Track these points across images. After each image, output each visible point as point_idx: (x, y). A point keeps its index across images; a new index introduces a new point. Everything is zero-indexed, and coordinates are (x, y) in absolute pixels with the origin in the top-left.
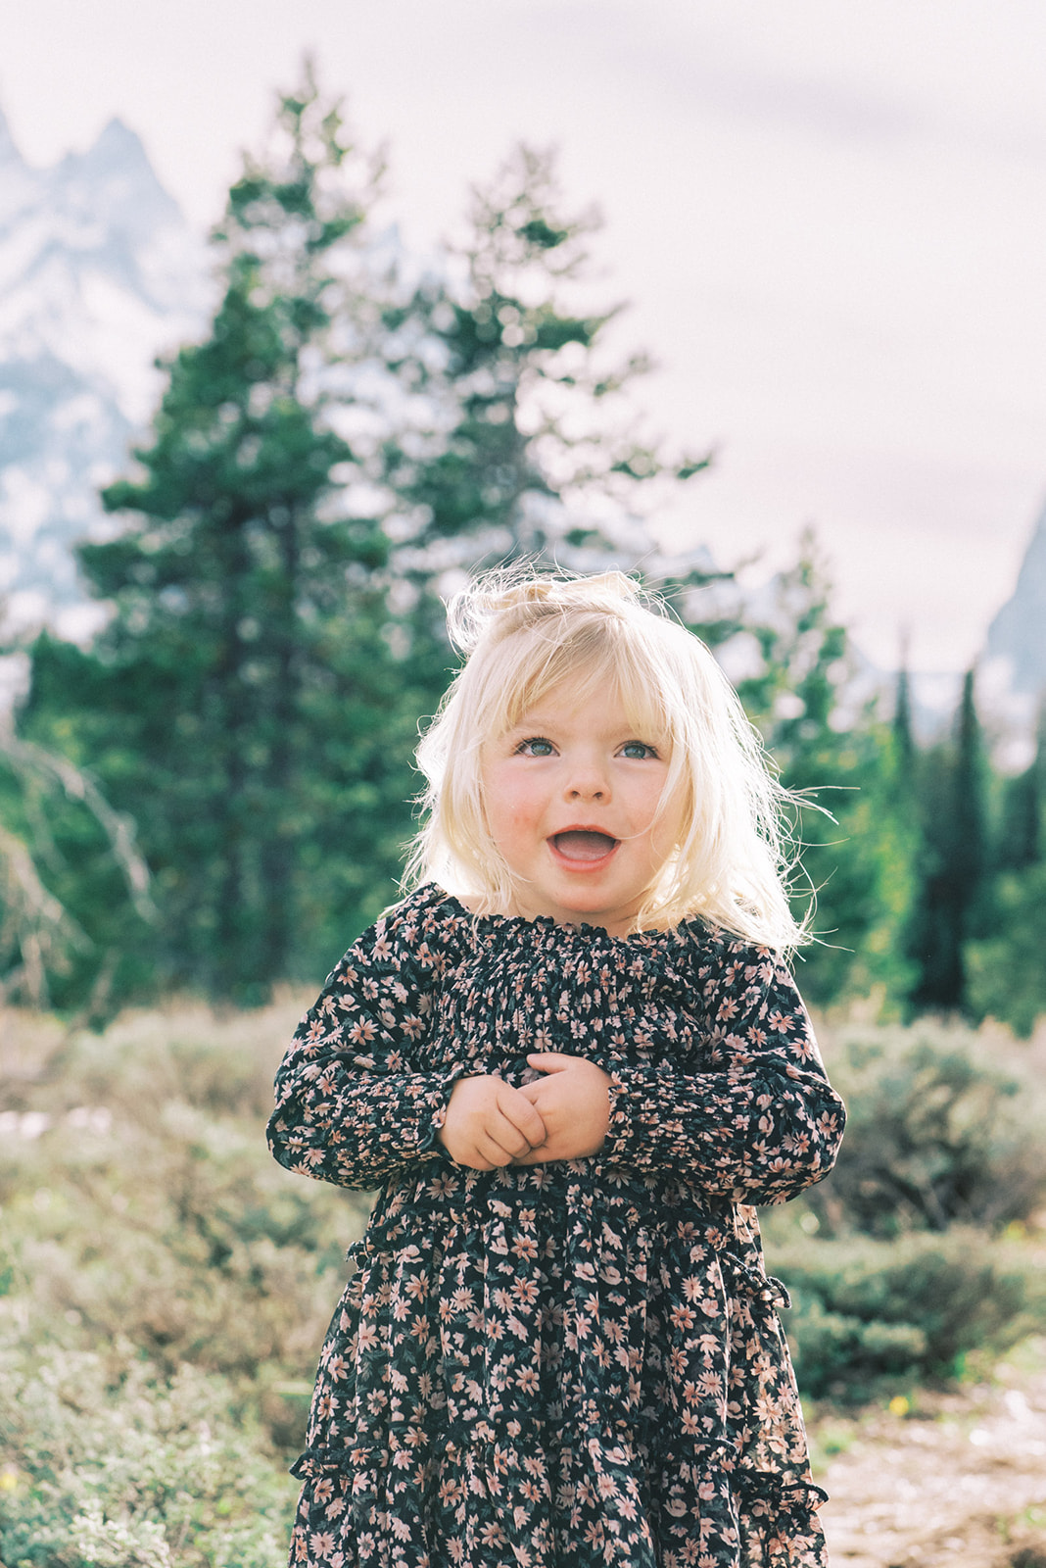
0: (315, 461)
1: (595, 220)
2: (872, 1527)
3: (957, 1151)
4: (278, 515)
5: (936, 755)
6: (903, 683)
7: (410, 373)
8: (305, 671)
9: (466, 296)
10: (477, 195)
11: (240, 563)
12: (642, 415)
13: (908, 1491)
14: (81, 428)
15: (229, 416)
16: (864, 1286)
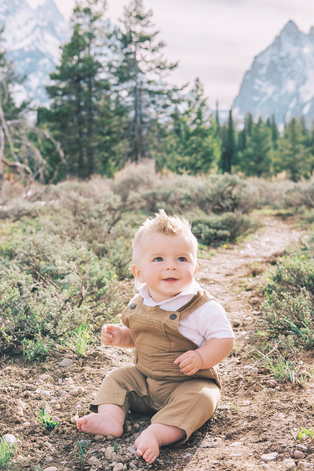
0: (95, 67)
1: (151, 14)
2: (221, 268)
3: (234, 199)
4: (87, 79)
5: (224, 127)
6: (217, 112)
7: (113, 48)
8: (94, 112)
9: (125, 31)
10: (126, 9)
11: (80, 89)
12: (162, 56)
13: (228, 262)
14: (45, 65)
15: (76, 58)
16: (217, 223)
